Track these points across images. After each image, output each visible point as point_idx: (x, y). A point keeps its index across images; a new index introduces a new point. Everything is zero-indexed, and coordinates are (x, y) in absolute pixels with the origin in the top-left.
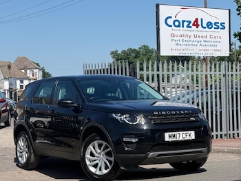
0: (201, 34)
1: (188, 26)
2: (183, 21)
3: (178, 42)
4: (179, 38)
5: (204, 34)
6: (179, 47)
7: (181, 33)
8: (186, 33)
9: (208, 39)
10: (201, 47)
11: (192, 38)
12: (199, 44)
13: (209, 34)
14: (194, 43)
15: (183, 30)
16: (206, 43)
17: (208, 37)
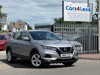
0: (80, 13)
1: (75, 10)
2: (73, 8)
3: (71, 16)
4: (71, 14)
5: (82, 13)
6: (71, 18)
7: (72, 12)
8: (74, 12)
9: (83, 15)
10: (80, 18)
11: (77, 15)
12: (79, 17)
13: (83, 13)
14: (77, 16)
15: (73, 11)
16: (82, 17)
17: (83, 14)
